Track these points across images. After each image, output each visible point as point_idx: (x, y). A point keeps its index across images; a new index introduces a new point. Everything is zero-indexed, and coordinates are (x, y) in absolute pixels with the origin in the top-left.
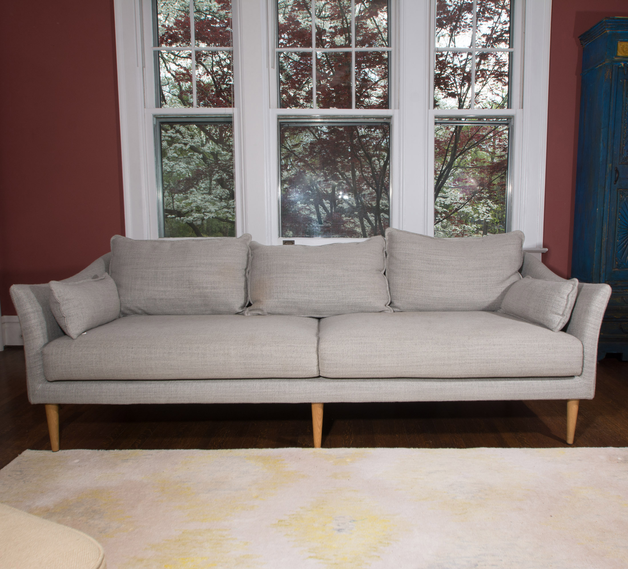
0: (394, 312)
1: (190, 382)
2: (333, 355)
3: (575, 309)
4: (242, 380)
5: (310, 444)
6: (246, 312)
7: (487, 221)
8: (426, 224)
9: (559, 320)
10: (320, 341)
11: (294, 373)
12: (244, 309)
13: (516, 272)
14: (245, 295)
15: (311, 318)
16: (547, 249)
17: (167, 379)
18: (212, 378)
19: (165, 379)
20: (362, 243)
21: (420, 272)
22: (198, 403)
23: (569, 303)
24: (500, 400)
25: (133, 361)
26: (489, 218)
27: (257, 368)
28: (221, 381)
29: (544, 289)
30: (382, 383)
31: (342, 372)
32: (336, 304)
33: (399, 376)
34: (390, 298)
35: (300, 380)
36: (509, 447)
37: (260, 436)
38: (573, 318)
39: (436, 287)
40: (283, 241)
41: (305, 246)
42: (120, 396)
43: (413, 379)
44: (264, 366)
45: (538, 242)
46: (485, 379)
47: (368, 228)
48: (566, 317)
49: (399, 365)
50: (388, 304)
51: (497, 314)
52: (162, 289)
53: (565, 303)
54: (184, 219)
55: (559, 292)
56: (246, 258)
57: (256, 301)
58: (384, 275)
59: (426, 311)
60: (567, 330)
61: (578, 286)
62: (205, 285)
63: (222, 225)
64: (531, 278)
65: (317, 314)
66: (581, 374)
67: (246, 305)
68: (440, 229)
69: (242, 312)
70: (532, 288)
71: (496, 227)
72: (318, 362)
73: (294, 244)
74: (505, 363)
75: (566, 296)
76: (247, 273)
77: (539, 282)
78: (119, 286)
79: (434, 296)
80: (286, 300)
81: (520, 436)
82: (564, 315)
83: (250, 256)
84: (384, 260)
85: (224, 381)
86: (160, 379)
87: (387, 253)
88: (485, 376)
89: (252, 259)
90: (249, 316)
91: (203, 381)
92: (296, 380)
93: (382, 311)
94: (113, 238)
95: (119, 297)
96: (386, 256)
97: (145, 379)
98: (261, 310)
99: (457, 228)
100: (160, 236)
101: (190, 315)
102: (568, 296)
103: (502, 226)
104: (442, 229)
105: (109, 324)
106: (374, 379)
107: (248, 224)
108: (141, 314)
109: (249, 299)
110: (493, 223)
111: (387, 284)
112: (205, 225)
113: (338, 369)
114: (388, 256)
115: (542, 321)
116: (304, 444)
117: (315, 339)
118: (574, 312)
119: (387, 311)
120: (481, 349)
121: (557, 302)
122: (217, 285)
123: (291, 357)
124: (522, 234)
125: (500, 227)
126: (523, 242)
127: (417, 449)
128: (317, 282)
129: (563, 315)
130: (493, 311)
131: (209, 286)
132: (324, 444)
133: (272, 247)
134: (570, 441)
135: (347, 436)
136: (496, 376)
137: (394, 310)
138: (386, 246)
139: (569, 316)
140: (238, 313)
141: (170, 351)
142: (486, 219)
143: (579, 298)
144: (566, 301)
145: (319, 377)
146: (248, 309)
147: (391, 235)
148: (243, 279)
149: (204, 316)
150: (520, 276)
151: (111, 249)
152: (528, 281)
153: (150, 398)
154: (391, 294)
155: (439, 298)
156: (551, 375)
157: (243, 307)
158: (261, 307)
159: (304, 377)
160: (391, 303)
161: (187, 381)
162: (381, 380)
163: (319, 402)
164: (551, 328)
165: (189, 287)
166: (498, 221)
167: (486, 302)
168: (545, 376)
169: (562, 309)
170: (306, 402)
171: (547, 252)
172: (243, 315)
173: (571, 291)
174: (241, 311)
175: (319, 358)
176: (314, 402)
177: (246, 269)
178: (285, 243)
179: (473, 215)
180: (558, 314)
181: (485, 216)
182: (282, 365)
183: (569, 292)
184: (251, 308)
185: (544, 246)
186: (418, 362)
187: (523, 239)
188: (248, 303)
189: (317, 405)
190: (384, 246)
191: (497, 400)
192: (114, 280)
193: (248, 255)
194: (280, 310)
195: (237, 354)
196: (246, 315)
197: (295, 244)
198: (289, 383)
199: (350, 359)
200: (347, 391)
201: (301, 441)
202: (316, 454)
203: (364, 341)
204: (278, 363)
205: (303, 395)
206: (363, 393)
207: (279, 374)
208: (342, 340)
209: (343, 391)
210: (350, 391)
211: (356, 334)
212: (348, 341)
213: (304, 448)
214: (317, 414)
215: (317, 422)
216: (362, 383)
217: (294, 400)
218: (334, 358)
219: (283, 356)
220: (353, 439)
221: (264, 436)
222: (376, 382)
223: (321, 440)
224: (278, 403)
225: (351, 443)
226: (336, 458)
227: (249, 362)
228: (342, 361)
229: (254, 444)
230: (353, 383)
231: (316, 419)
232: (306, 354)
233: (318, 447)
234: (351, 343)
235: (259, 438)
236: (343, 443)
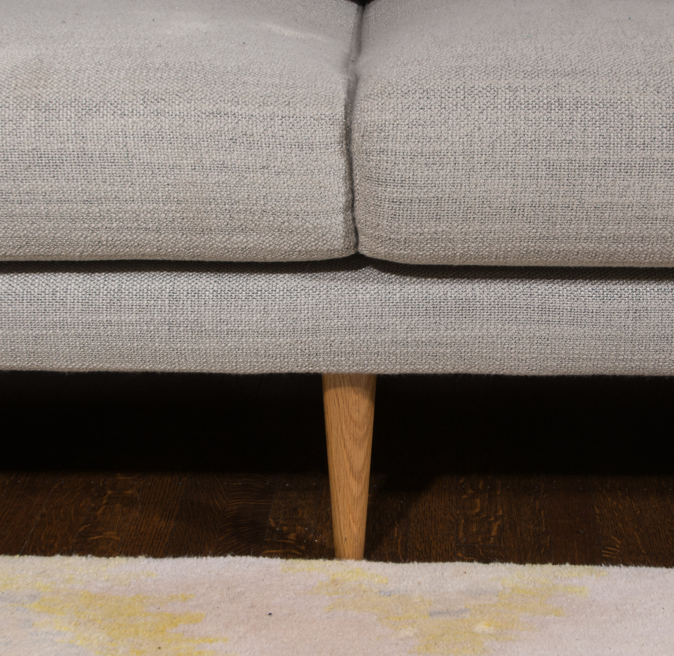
2: (423, 160)
10: (363, 94)
11: (238, 239)
27: (63, 216)
31: (465, 240)
35: (269, 271)
37: (110, 492)
44: (95, 208)
72: (352, 191)
92: (248, 269)
113: (442, 226)
116: (292, 536)
123: (223, 166)
132: (379, 545)
135: (478, 501)
145: (356, 259)
159: (284, 258)
163: (354, 369)
170: (296, 370)
175: (356, 170)
176: (334, 370)
182: (179, 202)
189: (345, 382)
198: (216, 284)
199: (505, 181)
200: (485, 326)
201: (281, 522)
202: (340, 590)
203: (571, 95)
204: (160, 194)
205: (281, 340)
206: (557, 333)
207: (168, 245)
208: (468, 87)
209: (463, 327)
210: (500, 326)
211: (533, 59)
212: (492, 92)
213: (290, 561)
214: (346, 421)
215: (348, 455)
216: (556, 291)
217: (243, 362)
218: (426, 173)
219: (185, 162)
220: (500, 513)
221: (130, 492)
222: (622, 287)
223: (364, 527)
224: (171, 371)
225: (494, 533)
226: (431, 614)
227: (25, 186)
228: (463, 189)
229: (81, 529)
230: (513, 290)
231: (344, 440)
232: (293, 155)
233: (352, 558)
234: (507, 101)
235: (105, 501)
236: (461, 534)
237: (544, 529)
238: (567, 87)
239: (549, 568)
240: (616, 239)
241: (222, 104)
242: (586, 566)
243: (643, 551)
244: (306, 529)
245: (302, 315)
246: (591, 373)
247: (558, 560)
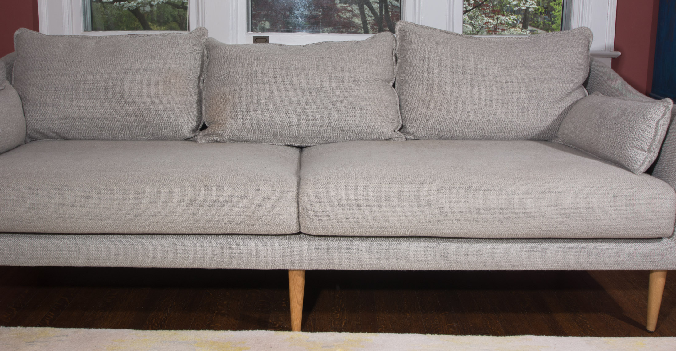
0: (406, 140)
1: (117, 238)
2: (320, 204)
3: (666, 141)
4: (190, 236)
5: (287, 327)
6: (199, 137)
7: (530, 10)
8: (452, 16)
9: (643, 158)
10: (302, 184)
11: (264, 227)
12: (196, 134)
13: (580, 86)
14: (198, 114)
15: (289, 147)
16: (619, 53)
17: (86, 233)
18: (148, 233)
19: (83, 233)
20: (363, 41)
21: (445, 84)
22: (129, 266)
23: (659, 134)
24: (555, 269)
25: (38, 208)
26: (532, 6)
27: (211, 220)
28: (161, 236)
29: (623, 113)
30: (389, 244)
31: (332, 228)
32: (325, 128)
33: (414, 235)
34: (401, 121)
35: (273, 237)
36: (566, 335)
37: (216, 312)
38: (662, 154)
39: (467, 106)
40: (254, 37)
41: (282, 45)
42: (23, 254)
43: (433, 239)
44: (221, 218)
45: (607, 43)
46: (535, 240)
47: (370, 19)
48: (654, 153)
49: (414, 219)
50: (399, 128)
51: (553, 146)
52: (83, 104)
53: (653, 133)
54: (125, 4)
55: (644, 118)
56: (199, 62)
57: (213, 122)
58: (393, 88)
59: (452, 139)
60: (654, 172)
61: (672, 110)
62: (141, 100)
63: (176, 13)
64: (601, 95)
65: (299, 142)
66: (673, 235)
67: (200, 128)
68: (468, 22)
69: (194, 137)
70: (603, 110)
71: (540, 18)
72: (299, 213)
73: (268, 42)
74: (564, 219)
75: (655, 124)
76: (201, 83)
77: (614, 102)
78: (23, 98)
79: (463, 119)
80: (255, 122)
81: (580, 318)
82: (651, 151)
83: (205, 58)
84: (393, 66)
85: (165, 236)
86: (77, 233)
87: (398, 57)
88: (536, 237)
89: (208, 63)
90: (204, 144)
91: (137, 236)
92: (266, 237)
93: (389, 139)
94: (17, 33)
95: (24, 115)
96: (396, 60)
97: (55, 232)
98: (219, 135)
99: (490, 20)
100: (86, 30)
101: (122, 140)
102: (657, 123)
103: (547, 17)
104: (470, 21)
105: (9, 153)
106: (377, 238)
107: (206, 14)
108: (55, 139)
109: (204, 119)
110: (536, 13)
111: (398, 101)
112: (155, 13)
113: (326, 224)
114: (398, 61)
115: (618, 159)
116: (277, 325)
117: (294, 180)
118: (665, 146)
119: (397, 139)
120: (532, 198)
121: (641, 133)
122: (159, 100)
123: (260, 205)
124: (589, 32)
125: (545, 18)
126: (590, 43)
127: (436, 336)
128: (299, 97)
129: (649, 150)
130: (546, 141)
131: (147, 100)
132: (306, 327)
133: (236, 46)
134: (651, 327)
135: (338, 314)
136: (551, 237)
137: (407, 137)
138: (396, 46)
139: (657, 152)
140: (188, 139)
141: (90, 195)
142: (529, 8)
143: (672, 126)
144: (654, 130)
145: (300, 233)
146: (202, 133)
147: (403, 32)
148: (195, 91)
149: (140, 142)
150: (585, 91)
151: (15, 47)
152: (597, 98)
153: (63, 258)
154: (403, 115)
155: (470, 121)
156: (630, 237)
157: (195, 130)
158: (219, 132)
159: (278, 233)
160: (402, 127)
161: (115, 236)
162: (387, 239)
163: (299, 268)
164: (631, 168)
165: (120, 102)
166: (543, 11)
167: (537, 129)
168: (620, 237)
169: (648, 142)
170: (281, 268)
171: (619, 57)
172: (195, 141)
173: (663, 117)
174: (192, 135)
175: (300, 207)
176: (292, 268)
177: (199, 78)
178: (256, 40)
179: (512, 2)
180: (643, 149)
181: (528, 3)
182: (247, 216)
183: (659, 118)
184: (205, 132)
185: (616, 49)
186: (441, 215)
187: (591, 39)
188: (201, 125)
189: (296, 272)
190: (394, 47)
191: (551, 269)
192: (18, 91)
193: (202, 57)
194: (247, 136)
195: (183, 200)
196: (199, 141)
197: (270, 42)
198: (256, 241)
199: (344, 210)
200: (339, 255)
201: (274, 321)
202: (293, 340)
203: (364, 184)
204: (241, 214)
205: (276, 259)
206: (361, 257)
207: (242, 229)
208: (333, 182)
209: (332, 255)
210: (343, 254)
211: (353, 173)
212: (340, 183)
213: (277, 332)
214: (296, 285)
215: (296, 296)
216: (361, 243)
217: (264, 266)
218: (321, 208)
219: (249, 204)
220: (346, 318)
221: (223, 312)
222: (381, 242)
223: (301, 321)
224: (242, 268)
225: (343, 324)
226: (322, 347)
227: (200, 211)
228: (332, 213)
229: (208, 323)
230: (347, 243)
231: (295, 291)
232: (281, 202)
233: (297, 331)
234: (345, 186)
235: (215, 315)
236: (333, 324)
237: (360, 323)
238: (362, 182)
239: (360, 334)
240: (378, 228)
241: (260, 187)
242: (372, 333)
243: (392, 329)
244: (282, 323)
245: (283, 251)
246: (372, 269)
247: (364, 331)
